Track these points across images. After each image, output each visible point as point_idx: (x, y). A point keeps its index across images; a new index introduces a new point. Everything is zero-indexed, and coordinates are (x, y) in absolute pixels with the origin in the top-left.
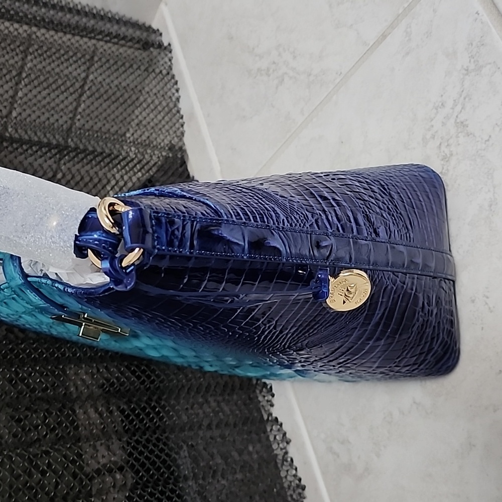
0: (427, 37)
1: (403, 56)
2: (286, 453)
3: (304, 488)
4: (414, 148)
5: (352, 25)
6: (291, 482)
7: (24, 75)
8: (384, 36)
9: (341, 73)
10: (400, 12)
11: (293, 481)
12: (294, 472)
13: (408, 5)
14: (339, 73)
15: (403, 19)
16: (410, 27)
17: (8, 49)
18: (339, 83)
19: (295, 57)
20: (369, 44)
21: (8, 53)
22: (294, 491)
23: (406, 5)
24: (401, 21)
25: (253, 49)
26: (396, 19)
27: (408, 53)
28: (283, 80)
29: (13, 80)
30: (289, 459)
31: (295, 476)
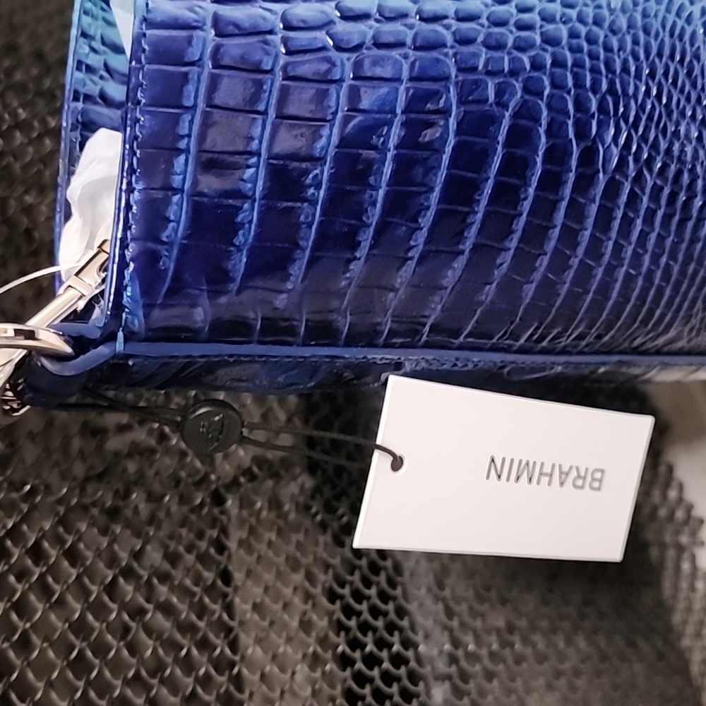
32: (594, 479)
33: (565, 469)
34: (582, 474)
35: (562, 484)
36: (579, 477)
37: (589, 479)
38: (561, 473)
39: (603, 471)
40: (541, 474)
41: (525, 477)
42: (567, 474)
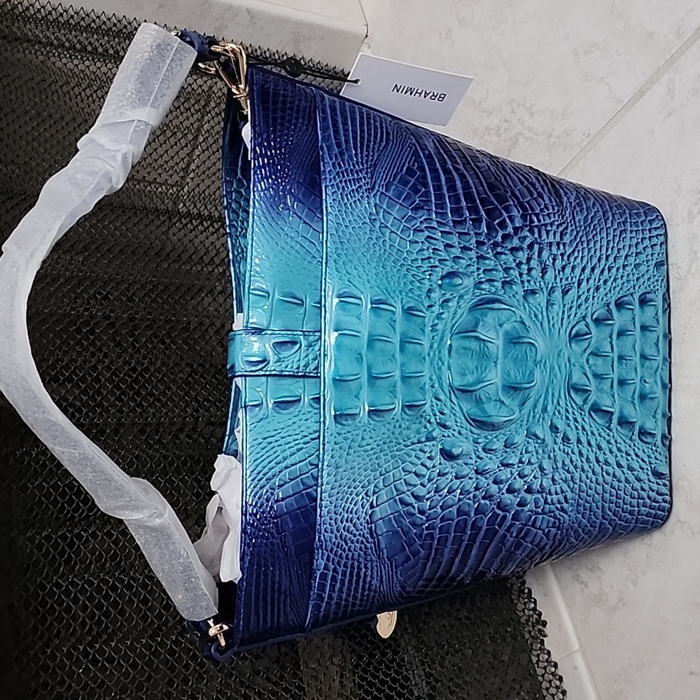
0: (693, 96)
1: (665, 117)
2: (524, 583)
3: (544, 624)
4: (678, 225)
5: (602, 78)
6: (529, 616)
7: (201, 139)
8: (641, 93)
9: (589, 134)
10: (662, 64)
11: (532, 616)
12: (533, 605)
13: (671, 57)
14: (587, 135)
15: (665, 72)
16: (673, 83)
17: (182, 108)
18: (586, 146)
19: (532, 114)
20: (624, 101)
21: (182, 113)
22: (533, 627)
23: (668, 57)
24: (663, 75)
25: (480, 103)
26: (656, 72)
27: (670, 114)
28: (517, 141)
29: (189, 145)
30: (526, 591)
31: (534, 609)
32: (440, 97)
33: (428, 92)
34: (435, 94)
35: (425, 97)
36: (433, 95)
37: (438, 97)
38: (426, 93)
39: (445, 95)
40: (417, 92)
41: (409, 92)
42: (428, 94)
